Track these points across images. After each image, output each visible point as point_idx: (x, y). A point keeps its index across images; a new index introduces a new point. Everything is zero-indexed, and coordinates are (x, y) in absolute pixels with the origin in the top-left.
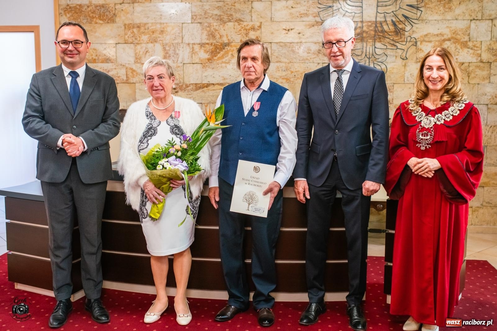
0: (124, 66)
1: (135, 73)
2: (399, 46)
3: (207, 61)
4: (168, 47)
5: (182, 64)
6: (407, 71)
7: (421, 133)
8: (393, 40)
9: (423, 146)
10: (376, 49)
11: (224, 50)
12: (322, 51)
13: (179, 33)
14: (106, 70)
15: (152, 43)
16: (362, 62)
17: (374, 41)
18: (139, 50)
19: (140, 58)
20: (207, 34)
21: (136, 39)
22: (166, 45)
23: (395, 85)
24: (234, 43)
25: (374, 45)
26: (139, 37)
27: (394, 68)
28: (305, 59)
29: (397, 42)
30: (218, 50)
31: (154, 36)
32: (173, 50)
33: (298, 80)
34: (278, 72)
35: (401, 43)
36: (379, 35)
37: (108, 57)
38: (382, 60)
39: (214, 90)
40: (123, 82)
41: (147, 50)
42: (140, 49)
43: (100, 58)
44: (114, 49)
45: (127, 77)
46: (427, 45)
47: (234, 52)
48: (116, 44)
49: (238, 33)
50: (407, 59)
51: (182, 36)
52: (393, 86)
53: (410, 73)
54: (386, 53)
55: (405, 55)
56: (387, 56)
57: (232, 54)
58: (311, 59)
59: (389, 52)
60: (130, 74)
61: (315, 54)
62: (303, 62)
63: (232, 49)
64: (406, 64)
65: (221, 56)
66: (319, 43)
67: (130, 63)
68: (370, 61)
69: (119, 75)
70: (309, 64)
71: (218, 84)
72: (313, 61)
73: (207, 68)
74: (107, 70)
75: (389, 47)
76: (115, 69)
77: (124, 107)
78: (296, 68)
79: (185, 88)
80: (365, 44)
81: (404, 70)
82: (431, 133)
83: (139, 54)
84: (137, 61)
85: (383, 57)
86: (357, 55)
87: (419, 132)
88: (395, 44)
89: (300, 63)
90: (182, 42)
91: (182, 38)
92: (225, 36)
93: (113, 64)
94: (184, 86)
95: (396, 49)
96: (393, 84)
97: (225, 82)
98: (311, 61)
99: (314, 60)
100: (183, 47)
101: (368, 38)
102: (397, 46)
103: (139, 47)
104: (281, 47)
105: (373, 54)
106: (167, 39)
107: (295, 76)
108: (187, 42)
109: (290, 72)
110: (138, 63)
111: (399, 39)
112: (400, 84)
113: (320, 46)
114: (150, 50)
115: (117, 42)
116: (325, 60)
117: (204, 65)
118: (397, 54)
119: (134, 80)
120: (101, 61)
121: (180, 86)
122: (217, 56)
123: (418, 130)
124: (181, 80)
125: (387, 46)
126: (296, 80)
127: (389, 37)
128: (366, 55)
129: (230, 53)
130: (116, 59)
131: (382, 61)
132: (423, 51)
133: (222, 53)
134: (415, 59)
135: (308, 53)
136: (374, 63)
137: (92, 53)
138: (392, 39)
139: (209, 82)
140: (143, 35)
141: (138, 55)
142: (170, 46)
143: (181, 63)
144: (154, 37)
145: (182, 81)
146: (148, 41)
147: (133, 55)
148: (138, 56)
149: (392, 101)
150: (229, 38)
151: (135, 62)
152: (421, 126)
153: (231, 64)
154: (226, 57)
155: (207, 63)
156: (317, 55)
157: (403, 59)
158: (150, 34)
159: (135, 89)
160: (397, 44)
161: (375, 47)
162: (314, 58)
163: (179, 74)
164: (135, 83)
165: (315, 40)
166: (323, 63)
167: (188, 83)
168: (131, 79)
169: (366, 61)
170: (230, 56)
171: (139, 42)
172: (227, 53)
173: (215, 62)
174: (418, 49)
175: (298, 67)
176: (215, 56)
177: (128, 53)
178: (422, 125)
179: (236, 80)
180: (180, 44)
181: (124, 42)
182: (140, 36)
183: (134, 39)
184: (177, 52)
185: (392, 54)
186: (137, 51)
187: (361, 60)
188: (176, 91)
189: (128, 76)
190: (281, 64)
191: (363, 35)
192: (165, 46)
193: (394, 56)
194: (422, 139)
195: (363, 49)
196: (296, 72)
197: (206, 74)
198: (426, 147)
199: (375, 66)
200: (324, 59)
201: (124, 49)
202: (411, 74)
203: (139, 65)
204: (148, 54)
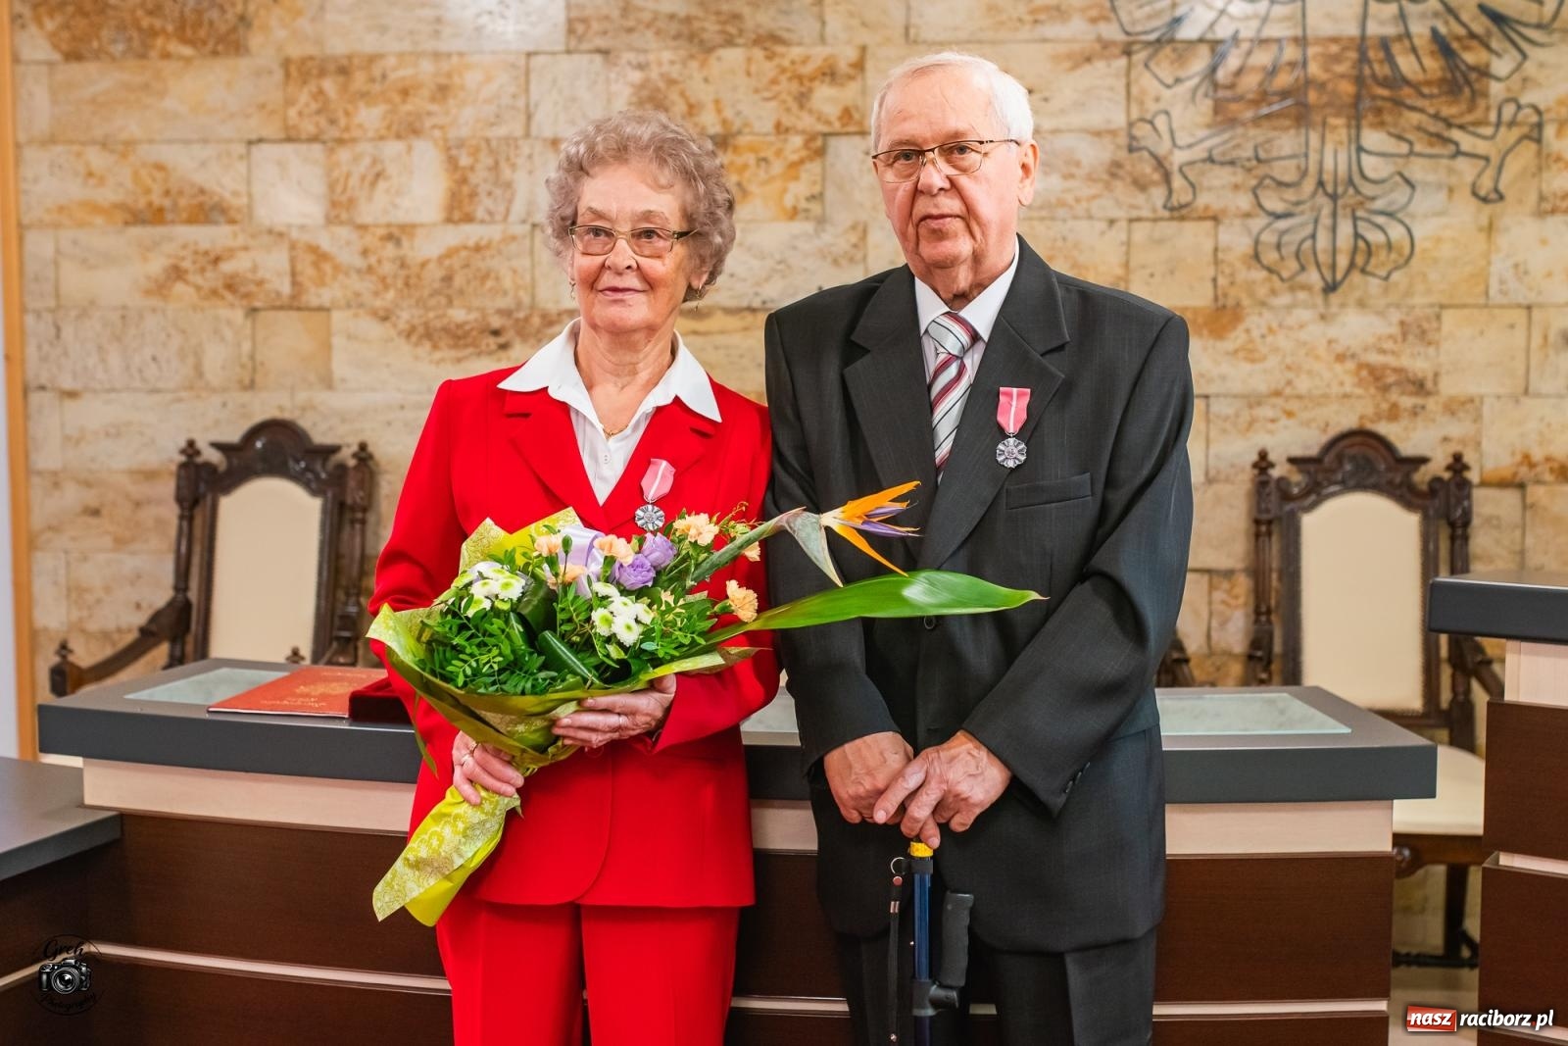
0: (281, 235)
1: (327, 267)
2: (1466, 142)
4: (469, 154)
5: (527, 227)
6: (1498, 250)
8: (1436, 117)
10: (1364, 157)
12: (1128, 167)
13: (514, 96)
14: (206, 253)
15: (398, 137)
16: (1302, 213)
17: (1353, 123)
18: (345, 168)
19: (351, 203)
20: (634, 99)
21: (333, 122)
22: (458, 147)
23: (1448, 317)
24: (749, 138)
25: (1353, 136)
26: (347, 114)
27: (1439, 240)
28: (1053, 200)
29: (1461, 127)
31: (408, 107)
32: (490, 169)
35: (1471, 129)
36: (1374, 98)
37: (216, 199)
38: (1390, 203)
40: (278, 303)
41: (378, 168)
42: (352, 162)
43: (183, 202)
44: (242, 167)
45: (295, 283)
47: (747, 174)
48: (250, 143)
49: (767, 94)
50: (1501, 198)
51: (527, 106)
52: (1438, 317)
53: (1512, 261)
54: (1407, 174)
55: (1490, 182)
56: (1413, 187)
58: (1078, 200)
59: (1417, 170)
60: (307, 270)
61: (1095, 181)
62: (1044, 213)
63: (739, 160)
64: (1497, 223)
66: (1113, 133)
67: (308, 222)
68: (1340, 211)
69: (260, 274)
70: (1071, 223)
72: (1088, 210)
74: (212, 256)
75: (1418, 148)
76: (246, 248)
77: (281, 408)
79: (539, 331)
80: (1314, 138)
81: (1486, 248)
83: (346, 187)
84: (336, 217)
85: (1392, 190)
86: (1281, 184)
88: (1446, 134)
89: (1031, 219)
90: (527, 135)
91: (529, 117)
92: (711, 106)
93: (236, 228)
94: (536, 321)
95: (1452, 157)
96: (1437, 309)
98: (1081, 213)
99: (1095, 207)
100: (530, 157)
101: (1328, 110)
102: (1456, 144)
103: (344, 155)
105: (1350, 178)
106: (465, 119)
108: (548, 133)
110: (342, 223)
111: (1462, 114)
112: (1466, 311)
113: (1119, 147)
114: (391, 169)
115: (254, 136)
116: (1140, 208)
118: (1454, 180)
119: (325, 296)
120: (184, 215)
121: (517, 320)
124: (522, 293)
125: (1411, 143)
127: (1420, 103)
128: (1321, 184)
130: (250, 207)
131: (1390, 209)
134: (1534, 197)
135: (1064, 177)
136: (1355, 219)
137: (149, 182)
138: (1432, 111)
140: (361, 104)
141: (339, 189)
142: (475, 152)
143: (524, 222)
144: (409, 114)
145: (526, 299)
146: (383, 132)
147: (318, 187)
148: (343, 193)
149: (1435, 383)
150: (728, 113)
151: (331, 220)
156: (1108, 186)
157: (1484, 200)
158: (389, 101)
159: (329, 334)
160: (1456, 134)
161: (1360, 149)
162: (1095, 197)
163: (515, 272)
164: (328, 310)
165: (1095, 118)
166: (1131, 221)
167: (552, 307)
168: (313, 290)
169: (1319, 210)
171: (346, 136)
174: (1548, 155)
177: (299, 183)
179: (757, 294)
180: (520, 142)
181: (282, 136)
182: (350, 108)
183: (323, 121)
184: (506, 173)
185: (1431, 178)
186: (336, 174)
187: (1298, 203)
188: (501, 340)
189: (299, 279)
191: (1306, 94)
192: (454, 152)
193: (1439, 186)
195: (1306, 156)
199: (1361, 231)
200: (1134, 202)
201: (281, 164)
202: (1516, 265)
203: (344, 232)
204: (382, 185)
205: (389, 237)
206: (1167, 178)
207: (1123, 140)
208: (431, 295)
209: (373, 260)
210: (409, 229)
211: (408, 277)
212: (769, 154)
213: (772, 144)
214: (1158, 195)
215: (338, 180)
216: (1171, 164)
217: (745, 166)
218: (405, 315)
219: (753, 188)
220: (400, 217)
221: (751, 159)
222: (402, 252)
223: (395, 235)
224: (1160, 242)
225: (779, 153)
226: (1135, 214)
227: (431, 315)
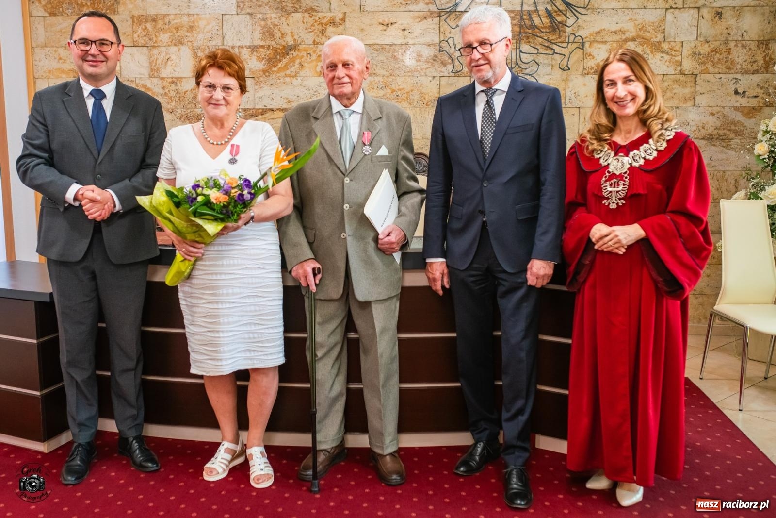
0: (132, 81)
2: (557, 49)
3: (262, 74)
4: (201, 51)
6: (569, 88)
7: (608, 183)
8: (548, 40)
9: (613, 203)
10: (521, 54)
11: (288, 57)
12: (439, 58)
13: (217, 30)
15: (175, 45)
17: (519, 42)
18: (155, 57)
19: (158, 69)
20: (262, 32)
21: (150, 39)
22: (197, 49)
24: (304, 46)
25: (518, 47)
26: (156, 36)
28: (413, 70)
29: (555, 44)
30: (278, 57)
31: (179, 34)
33: (402, 102)
34: (372, 90)
35: (559, 44)
36: (526, 33)
38: (532, 71)
39: (273, 119)
41: (168, 57)
42: (158, 54)
46: (600, 48)
47: (304, 60)
49: (310, 30)
50: (569, 69)
51: (223, 34)
53: (573, 92)
54: (537, 61)
55: (566, 64)
56: (539, 65)
57: (300, 63)
58: (422, 70)
59: (541, 59)
61: (428, 62)
62: (411, 74)
63: (300, 55)
64: (568, 78)
65: (283, 66)
66: (434, 45)
67: (142, 76)
70: (420, 78)
71: (279, 110)
72: (425, 73)
73: (262, 85)
75: (541, 51)
78: (399, 83)
81: (564, 87)
82: (625, 181)
83: (156, 64)
84: (153, 74)
85: (532, 66)
87: (606, 181)
88: (551, 46)
89: (406, 76)
91: (223, 38)
92: (290, 34)
95: (553, 55)
97: (290, 106)
98: (423, 74)
99: (428, 72)
102: (554, 50)
103: (155, 51)
104: (375, 52)
105: (517, 62)
106: (199, 39)
107: (398, 96)
108: (230, 44)
109: (389, 91)
110: (154, 77)
111: (557, 39)
113: (436, 50)
114: (173, 57)
116: (444, 72)
117: (257, 79)
118: (554, 63)
122: (277, 65)
123: (604, 179)
125: (538, 49)
126: (400, 102)
127: (542, 35)
129: (298, 61)
131: (531, 73)
132: (593, 57)
133: (285, 61)
134: (581, 69)
135: (417, 61)
138: (546, 38)
139: (265, 106)
140: (161, 33)
141: (152, 64)
144: (179, 36)
146: (170, 43)
147: (146, 64)
148: (155, 66)
150: (296, 37)
151: (150, 76)
152: (609, 172)
153: (299, 79)
154: (291, 67)
155: (261, 77)
156: (432, 64)
157: (563, 70)
158: (171, 32)
160: (554, 47)
161: (521, 52)
162: (427, 68)
165: (428, 39)
166: (441, 77)
170: (297, 66)
171: (156, 44)
172: (293, 60)
173: (274, 76)
174: (586, 54)
175: (403, 82)
176: (275, 66)
177: (139, 62)
178: (610, 170)
181: (132, 44)
182: (157, 34)
183: (147, 39)
185: (546, 61)
186: (152, 59)
190: (376, 77)
192: (195, 51)
193: (549, 65)
194: (611, 192)
196: (399, 90)
197: (260, 94)
198: (618, 204)
200: (442, 70)
201: (132, 55)
202: (575, 93)
203: (155, 80)
204: (169, 63)
205: (173, 82)
206: (453, 60)
207: (438, 48)
208: (189, 104)
209: (167, 91)
210: (179, 79)
211: (180, 97)
212: (311, 52)
213: (312, 48)
214: (450, 67)
215: (153, 61)
216: (455, 56)
217: (303, 56)
218: (179, 111)
219: (305, 64)
220: (177, 75)
221: (305, 55)
222: (177, 88)
223: (175, 81)
224: (451, 84)
225: (315, 51)
226: (442, 74)
227: (189, 111)
